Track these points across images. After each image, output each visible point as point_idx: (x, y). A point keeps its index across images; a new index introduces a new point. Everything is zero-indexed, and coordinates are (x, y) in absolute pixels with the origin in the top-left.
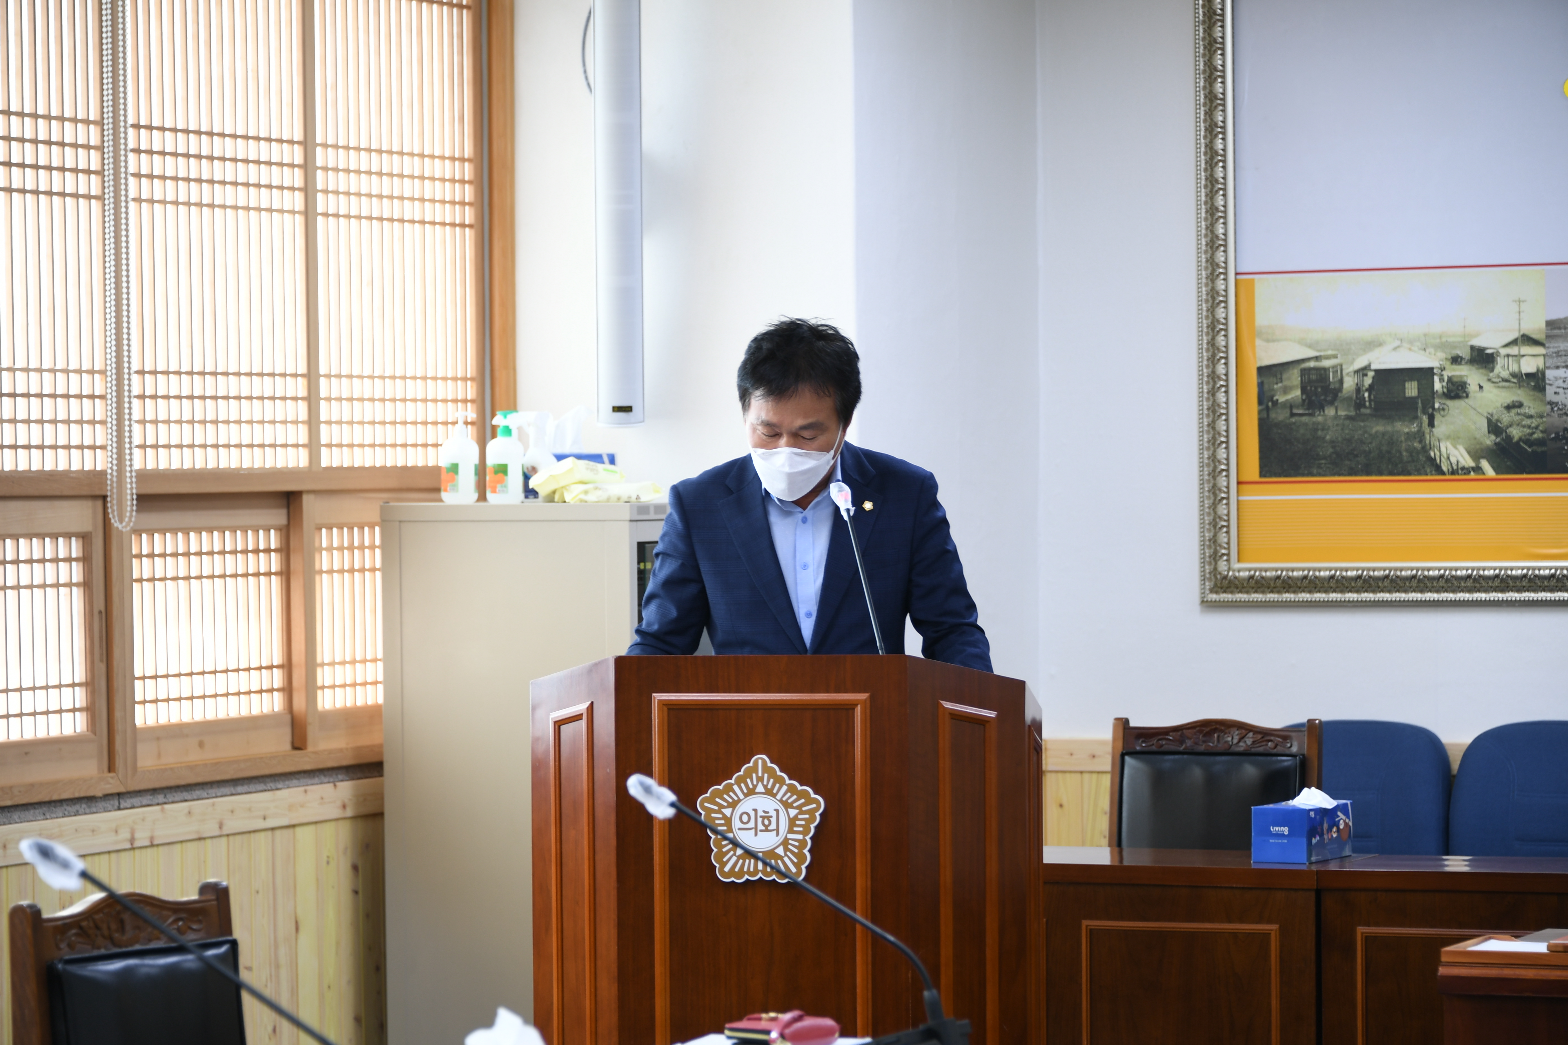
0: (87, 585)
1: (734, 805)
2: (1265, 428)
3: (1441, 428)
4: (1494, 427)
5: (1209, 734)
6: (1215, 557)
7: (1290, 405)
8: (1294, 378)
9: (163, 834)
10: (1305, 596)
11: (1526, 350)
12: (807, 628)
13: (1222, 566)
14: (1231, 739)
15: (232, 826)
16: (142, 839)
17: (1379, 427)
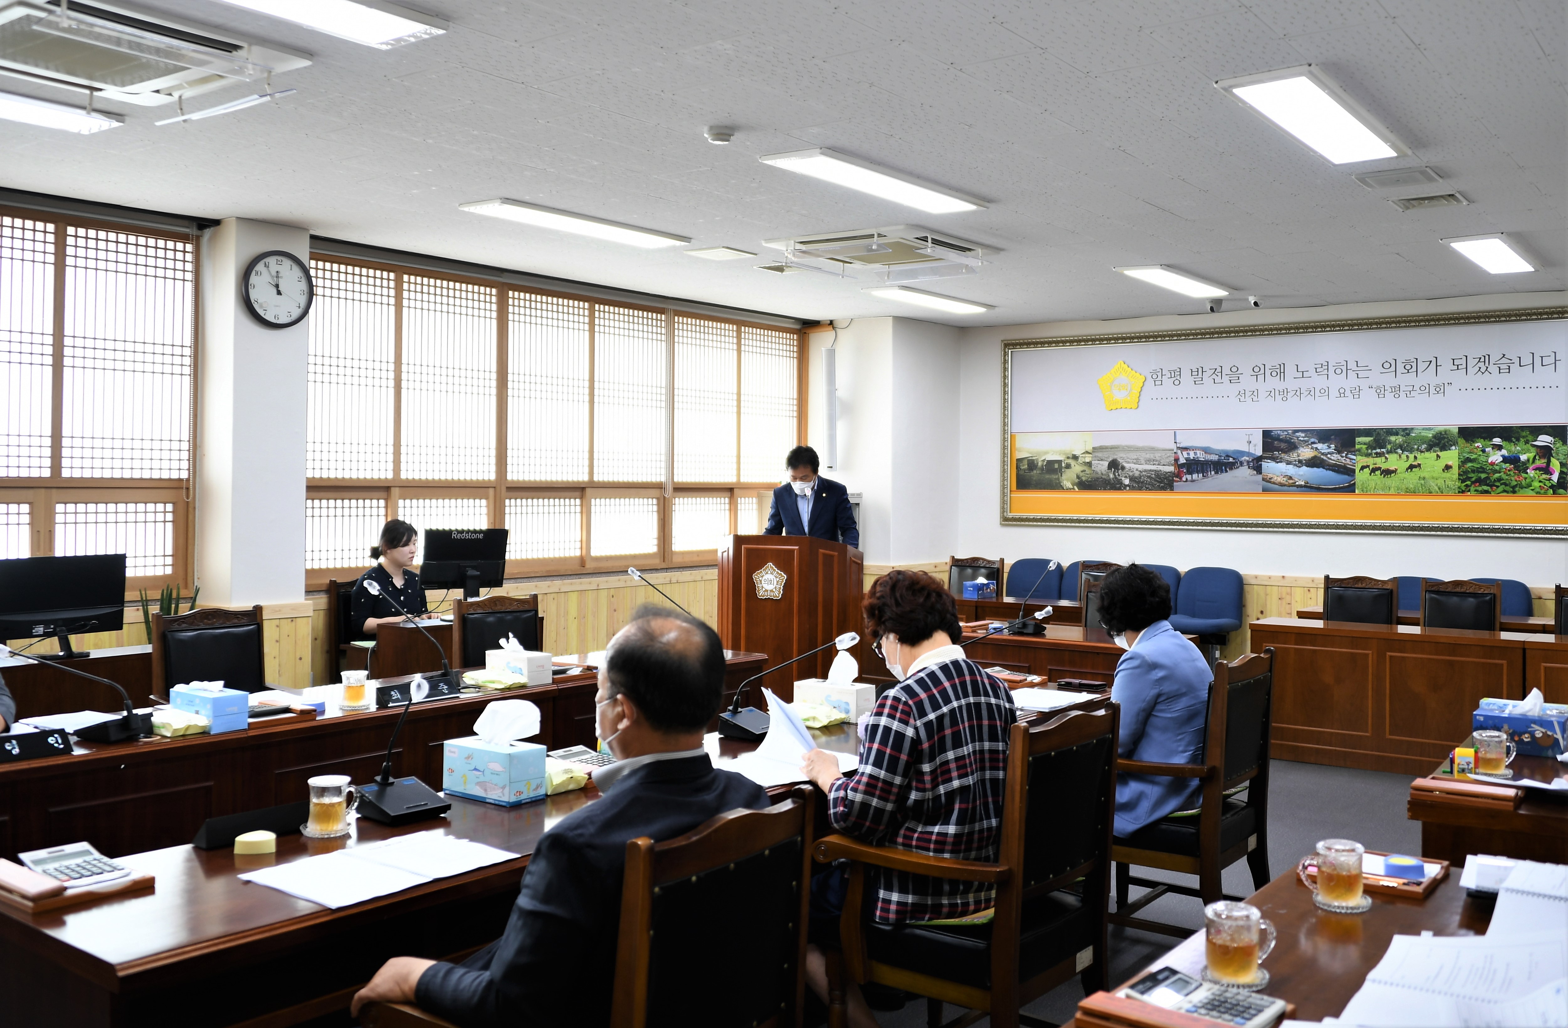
0: (658, 511)
1: (762, 577)
2: (1018, 476)
3: (1064, 477)
4: (1078, 477)
5: (974, 561)
6: (1004, 512)
7: (1024, 470)
8: (1026, 462)
9: (681, 579)
10: (1027, 523)
11: (1087, 455)
12: (806, 529)
13: (1005, 514)
14: (980, 562)
15: (705, 578)
16: (674, 580)
17: (1047, 476)
